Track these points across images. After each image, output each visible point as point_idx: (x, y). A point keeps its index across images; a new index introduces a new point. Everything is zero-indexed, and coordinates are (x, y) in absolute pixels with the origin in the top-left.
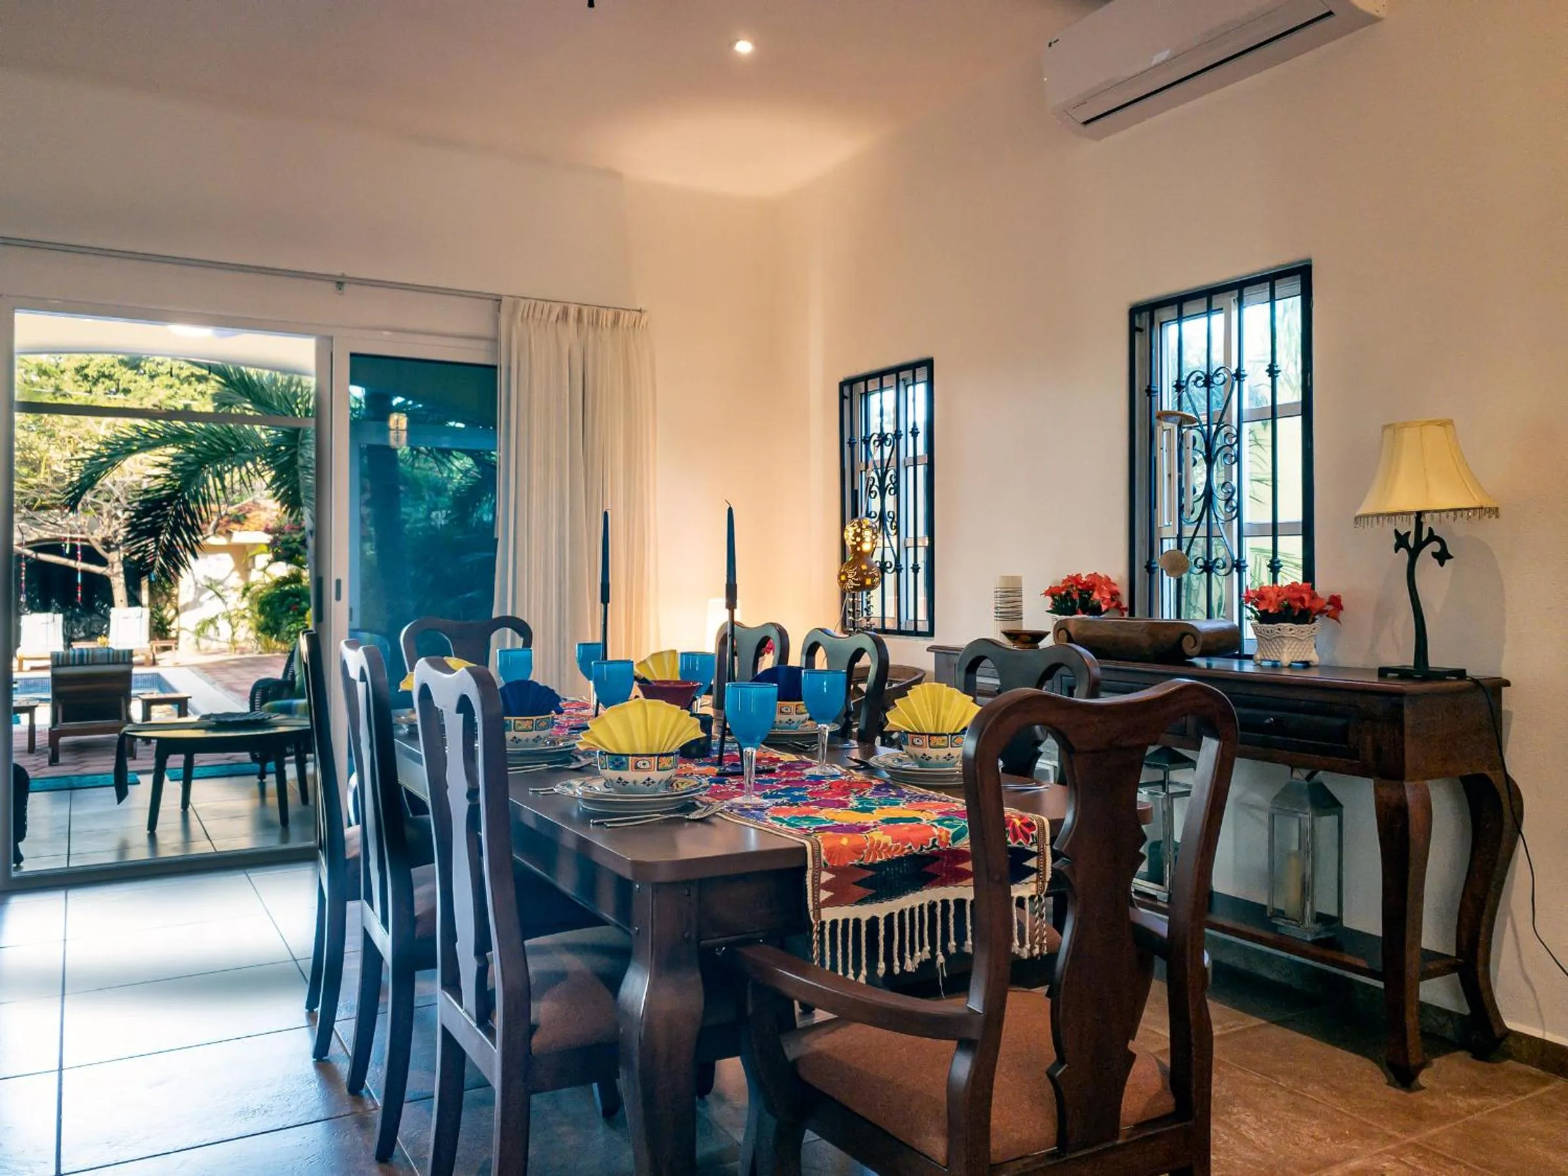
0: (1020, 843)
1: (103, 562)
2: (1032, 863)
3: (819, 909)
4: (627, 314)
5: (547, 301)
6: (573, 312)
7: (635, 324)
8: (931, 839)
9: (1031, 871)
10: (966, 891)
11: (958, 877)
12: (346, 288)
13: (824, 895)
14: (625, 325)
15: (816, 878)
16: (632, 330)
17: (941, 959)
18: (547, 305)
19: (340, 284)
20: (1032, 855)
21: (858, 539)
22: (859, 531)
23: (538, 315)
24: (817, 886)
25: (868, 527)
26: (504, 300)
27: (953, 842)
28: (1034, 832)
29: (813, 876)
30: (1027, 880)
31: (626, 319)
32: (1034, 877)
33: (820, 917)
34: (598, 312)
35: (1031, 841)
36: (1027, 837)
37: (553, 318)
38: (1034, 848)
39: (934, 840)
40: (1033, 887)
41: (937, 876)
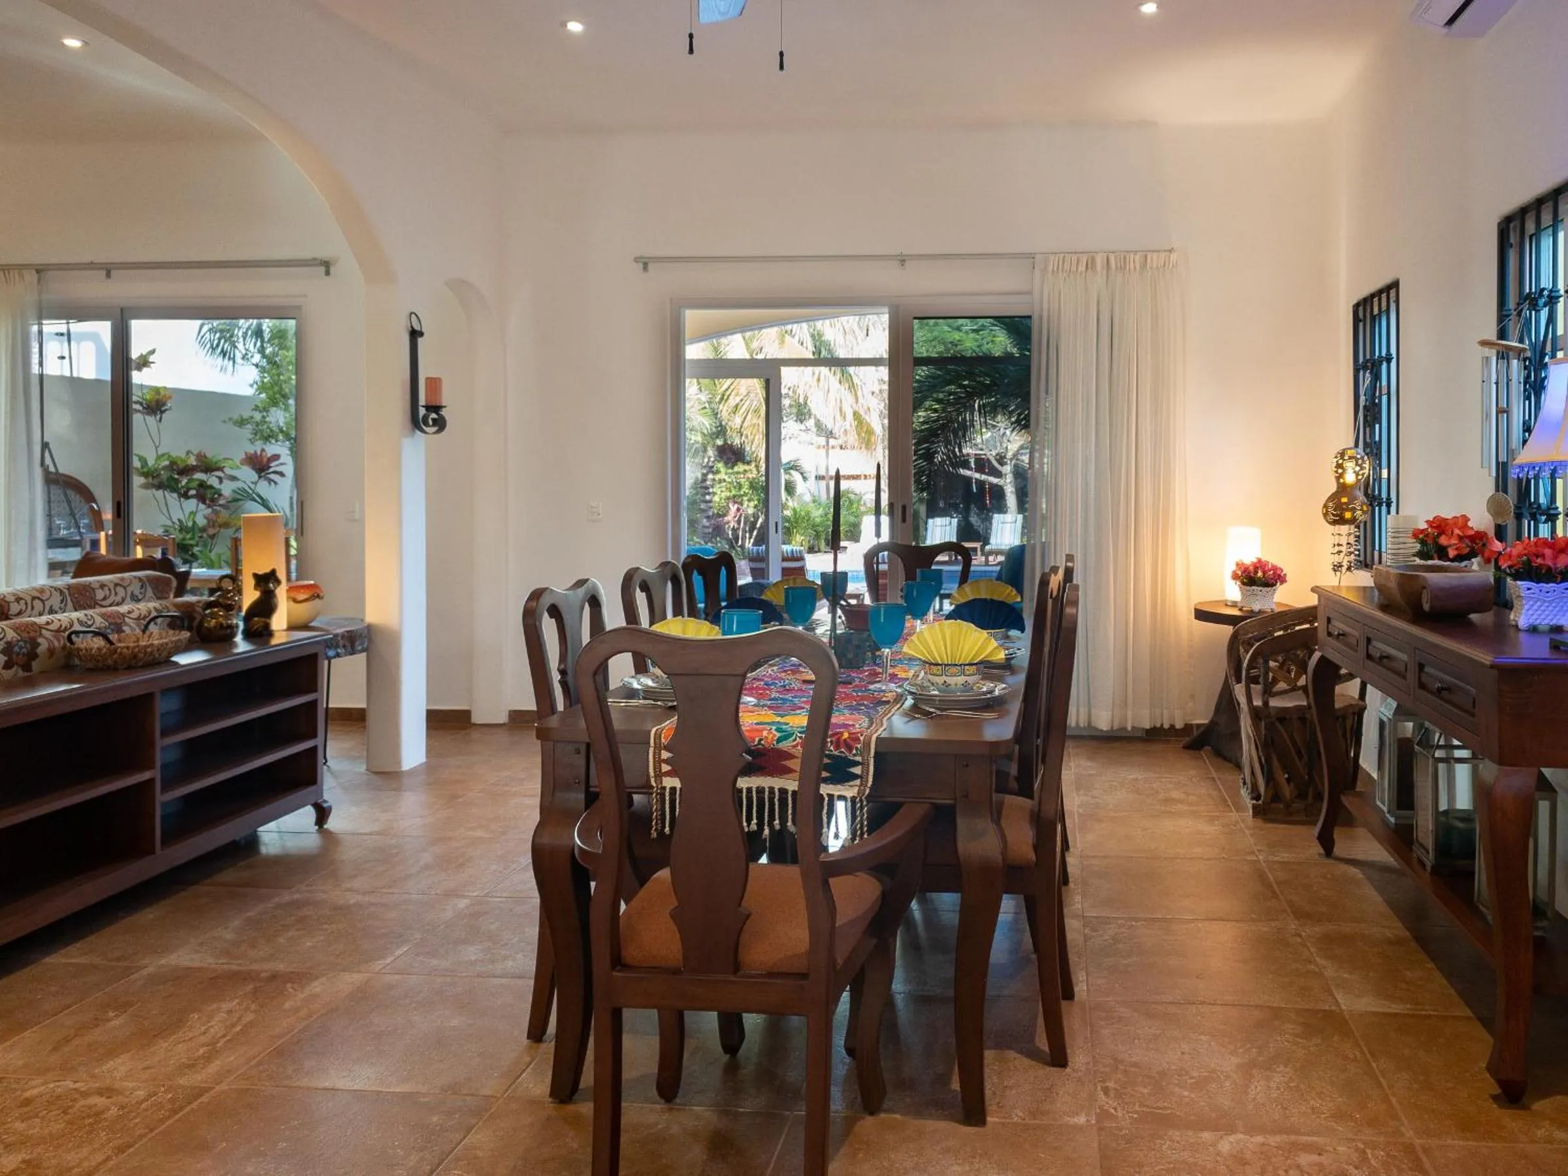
0: (842, 752)
1: (999, 474)
2: (857, 770)
3: (661, 777)
4: (1155, 255)
5: (1076, 253)
6: (1100, 261)
7: (1164, 266)
8: (757, 739)
9: (855, 777)
10: (792, 785)
11: (784, 771)
12: (907, 263)
13: (665, 768)
14: (1155, 266)
15: (657, 754)
16: (1161, 269)
17: (767, 831)
18: (1074, 258)
19: (903, 262)
20: (856, 764)
21: (1340, 471)
22: (1341, 461)
23: (1067, 267)
24: (658, 762)
25: (1350, 458)
26: (1037, 256)
27: (778, 743)
28: (859, 746)
29: (654, 753)
30: (851, 783)
31: (1155, 260)
32: (858, 782)
33: (661, 783)
34: (1125, 258)
35: (854, 752)
36: (850, 749)
37: (1082, 268)
38: (858, 759)
39: (761, 740)
40: (856, 790)
41: (765, 768)
